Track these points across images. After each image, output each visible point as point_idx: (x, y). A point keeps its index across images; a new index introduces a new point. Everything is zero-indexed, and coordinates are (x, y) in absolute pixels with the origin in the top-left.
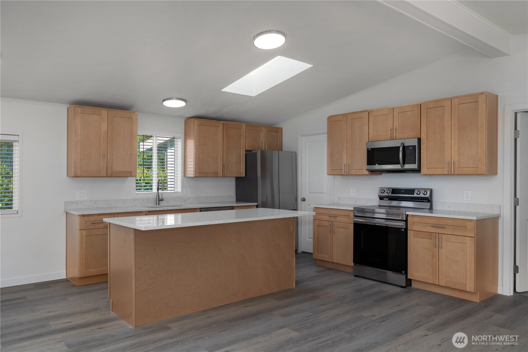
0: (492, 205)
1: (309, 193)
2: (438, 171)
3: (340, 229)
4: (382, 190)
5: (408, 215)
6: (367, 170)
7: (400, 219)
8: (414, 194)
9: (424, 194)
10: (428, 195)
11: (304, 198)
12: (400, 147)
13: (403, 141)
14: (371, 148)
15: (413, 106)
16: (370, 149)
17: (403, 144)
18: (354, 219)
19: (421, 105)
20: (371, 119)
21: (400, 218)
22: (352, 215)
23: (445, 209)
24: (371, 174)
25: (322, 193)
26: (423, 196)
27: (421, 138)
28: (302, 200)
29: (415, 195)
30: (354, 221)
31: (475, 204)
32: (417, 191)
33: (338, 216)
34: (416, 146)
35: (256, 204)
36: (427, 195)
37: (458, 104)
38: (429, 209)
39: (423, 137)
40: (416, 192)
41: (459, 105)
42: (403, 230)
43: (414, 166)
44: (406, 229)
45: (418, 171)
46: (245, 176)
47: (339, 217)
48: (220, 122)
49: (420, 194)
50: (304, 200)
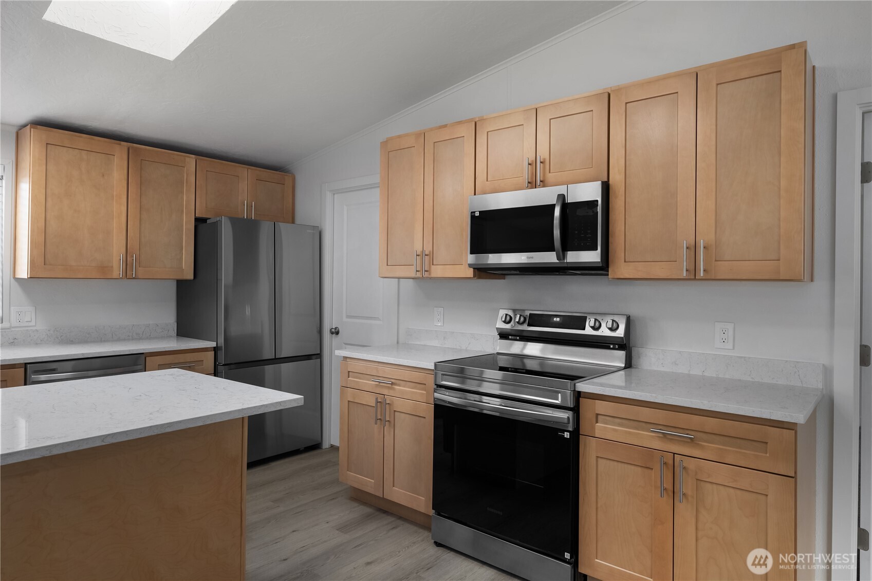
0: (798, 362)
1: (348, 317)
2: (659, 271)
3: (403, 415)
4: (506, 315)
5: (579, 393)
6: (470, 266)
7: (558, 402)
8: (584, 329)
9: (611, 329)
10: (620, 333)
11: (336, 328)
12: (552, 207)
13: (562, 190)
14: (480, 212)
15: (589, 99)
16: (477, 214)
17: (562, 197)
18: (437, 395)
19: (609, 95)
20: (482, 140)
21: (557, 400)
22: (430, 381)
23: (662, 369)
24: (480, 277)
25: (371, 318)
26: (608, 333)
27: (611, 182)
28: (332, 333)
29: (588, 331)
30: (434, 398)
31: (749, 358)
32: (593, 321)
33: (397, 382)
34: (597, 201)
35: (214, 344)
36: (618, 331)
37: (718, 84)
38: (625, 368)
39: (616, 179)
40: (590, 322)
41: (719, 86)
42: (567, 435)
43: (592, 257)
44: (576, 433)
45: (602, 269)
46: (192, 277)
47: (399, 385)
48: (120, 144)
49: (600, 330)
50: (336, 332)
